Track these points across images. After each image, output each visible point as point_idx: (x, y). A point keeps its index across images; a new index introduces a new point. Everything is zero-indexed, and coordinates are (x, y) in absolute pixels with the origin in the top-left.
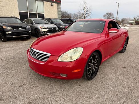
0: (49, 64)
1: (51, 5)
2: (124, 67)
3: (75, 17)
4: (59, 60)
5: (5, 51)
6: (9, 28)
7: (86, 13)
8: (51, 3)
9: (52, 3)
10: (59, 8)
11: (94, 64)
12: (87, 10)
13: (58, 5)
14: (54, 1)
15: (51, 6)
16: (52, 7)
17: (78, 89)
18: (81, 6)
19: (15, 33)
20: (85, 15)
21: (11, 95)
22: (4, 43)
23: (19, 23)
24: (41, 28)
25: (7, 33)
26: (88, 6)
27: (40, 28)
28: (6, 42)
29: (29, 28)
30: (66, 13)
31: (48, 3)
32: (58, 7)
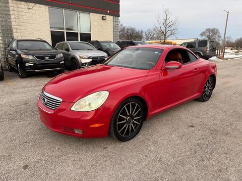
0: (60, 114)
1: (103, 19)
2: (191, 125)
3: (150, 37)
4: (73, 109)
5: (19, 93)
6: (30, 57)
7: (167, 30)
8: (101, 15)
9: (104, 15)
10: (117, 23)
11: (132, 117)
12: (170, 24)
13: (113, 19)
14: (108, 12)
15: (102, 21)
16: (104, 21)
17: (99, 153)
18: (159, 18)
19: (38, 64)
20: (166, 33)
21: (5, 154)
22: (22, 80)
23: (48, 50)
24: (80, 56)
25: (27, 64)
26: (172, 18)
27: (78, 57)
28: (25, 79)
29: (61, 58)
30: (132, 30)
31: (98, 15)
32: (113, 21)
